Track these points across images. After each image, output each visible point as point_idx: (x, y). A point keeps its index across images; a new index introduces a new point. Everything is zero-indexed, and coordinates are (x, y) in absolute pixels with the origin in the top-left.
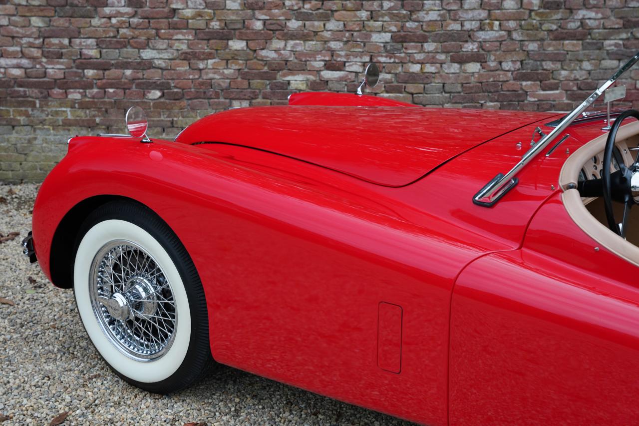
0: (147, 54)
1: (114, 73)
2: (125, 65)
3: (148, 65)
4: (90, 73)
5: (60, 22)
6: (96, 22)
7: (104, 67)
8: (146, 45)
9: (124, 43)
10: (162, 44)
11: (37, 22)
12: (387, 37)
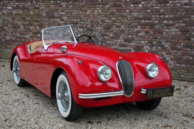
0: (26, 36)
1: (21, 40)
2: (23, 38)
3: (26, 38)
4: (18, 39)
5: (14, 30)
6: (19, 30)
7: (20, 38)
8: (26, 35)
9: (23, 34)
10: (28, 35)
11: (11, 30)
12: (62, 35)
